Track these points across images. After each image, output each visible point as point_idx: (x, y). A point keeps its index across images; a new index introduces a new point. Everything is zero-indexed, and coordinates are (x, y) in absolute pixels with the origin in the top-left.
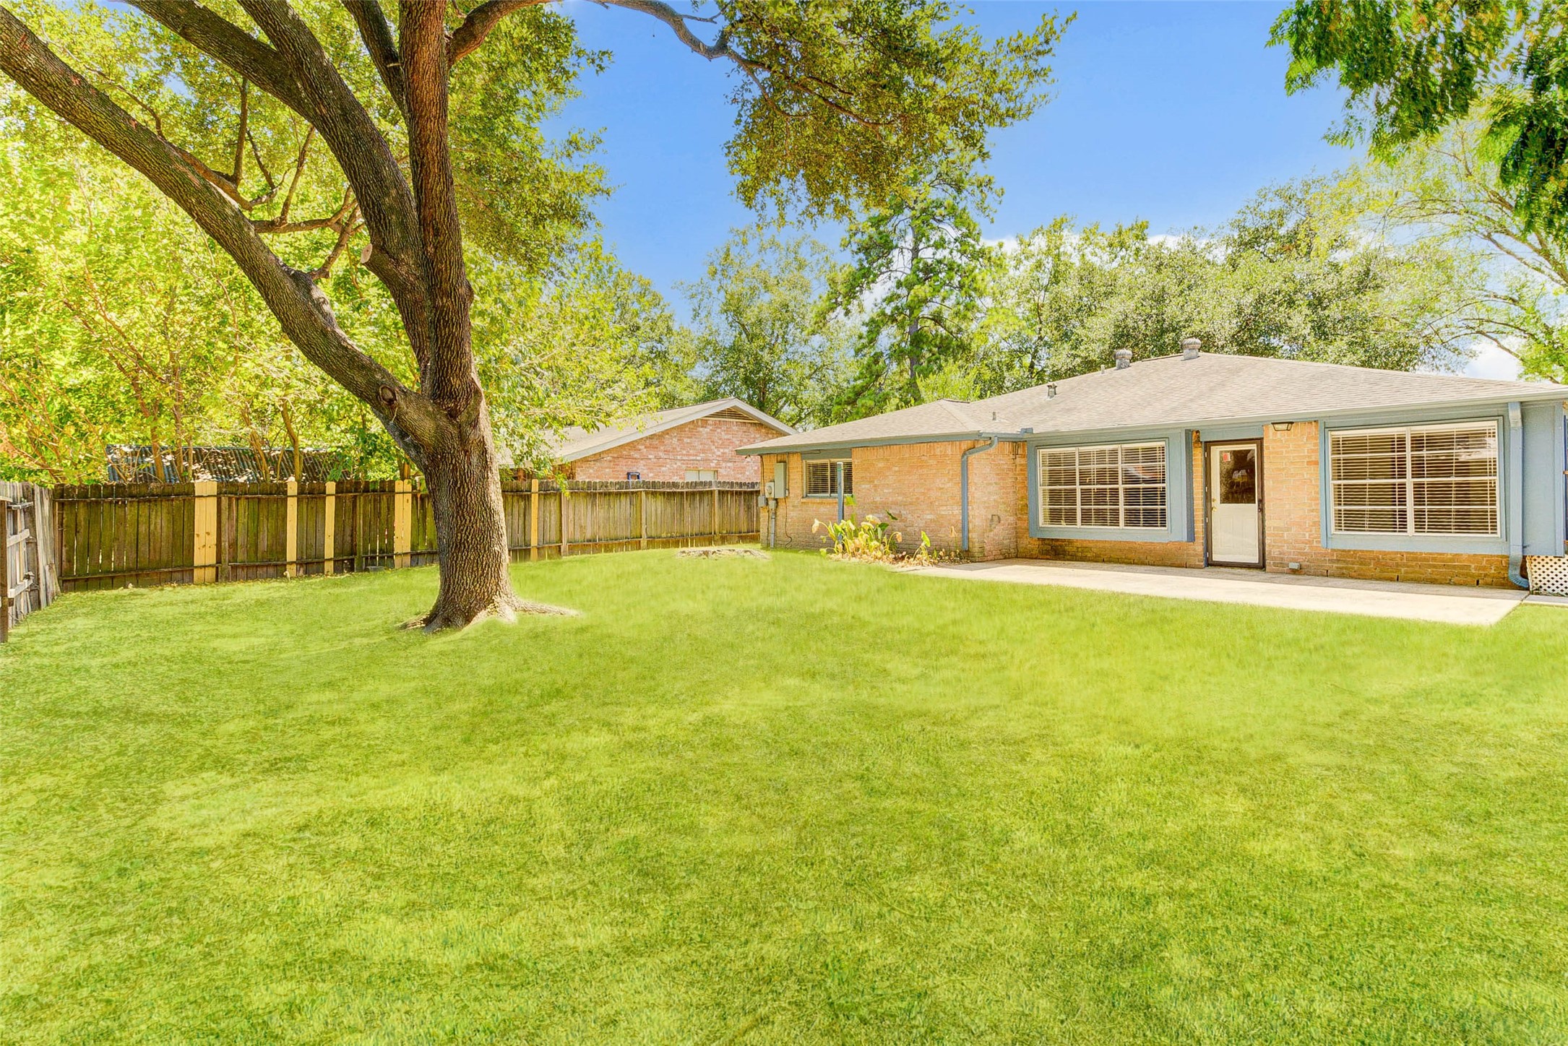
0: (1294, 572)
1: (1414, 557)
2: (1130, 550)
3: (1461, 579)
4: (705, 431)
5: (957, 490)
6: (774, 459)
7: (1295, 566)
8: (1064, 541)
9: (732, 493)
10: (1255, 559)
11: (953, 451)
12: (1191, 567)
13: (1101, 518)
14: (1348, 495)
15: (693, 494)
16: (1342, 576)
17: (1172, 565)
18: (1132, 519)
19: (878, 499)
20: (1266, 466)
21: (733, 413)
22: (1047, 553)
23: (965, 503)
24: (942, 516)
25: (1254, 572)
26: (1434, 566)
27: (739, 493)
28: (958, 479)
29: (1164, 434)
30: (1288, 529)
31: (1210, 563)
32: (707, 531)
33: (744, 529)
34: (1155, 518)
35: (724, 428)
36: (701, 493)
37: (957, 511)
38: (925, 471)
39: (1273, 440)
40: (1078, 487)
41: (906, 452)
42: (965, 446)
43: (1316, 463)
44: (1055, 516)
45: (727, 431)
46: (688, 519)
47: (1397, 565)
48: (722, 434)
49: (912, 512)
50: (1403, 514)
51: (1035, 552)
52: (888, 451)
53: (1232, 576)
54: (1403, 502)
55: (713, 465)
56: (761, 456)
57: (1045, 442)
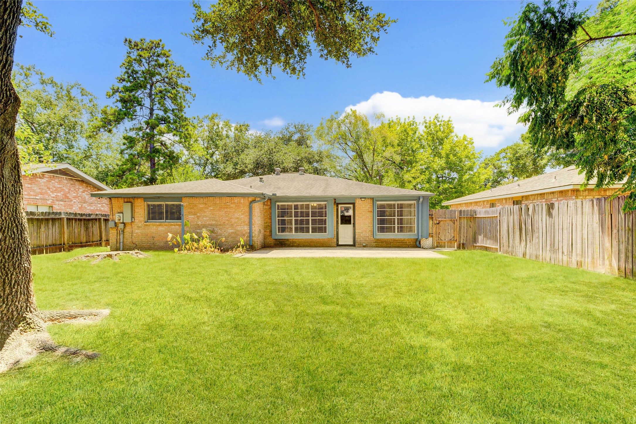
0: (364, 246)
1: (394, 240)
2: (311, 242)
3: (405, 246)
4: (42, 181)
5: (247, 219)
6: (121, 201)
7: (364, 244)
8: (285, 239)
9: (76, 220)
10: (352, 243)
11: (245, 202)
12: (332, 247)
13: (302, 230)
14: (381, 222)
15: (47, 220)
16: (377, 247)
17: (326, 247)
18: (314, 230)
19: (200, 223)
20: (356, 212)
21: (64, 172)
22: (278, 244)
23: (250, 224)
24: (238, 231)
25: (353, 247)
26: (399, 242)
27: (80, 220)
28: (247, 214)
29: (326, 199)
30: (362, 233)
31: (338, 245)
32: (58, 243)
33: (84, 240)
34: (323, 230)
35: (57, 180)
36: (53, 220)
37: (246, 228)
38: (229, 210)
39: (358, 203)
40: (294, 218)
41: (217, 201)
42: (250, 199)
43: (372, 212)
44: (283, 230)
45: (59, 183)
46: (43, 235)
47: (390, 242)
48: (55, 183)
49: (221, 229)
50: (394, 227)
51: (272, 245)
52: (205, 200)
53: (346, 249)
54: (394, 224)
55: (49, 202)
56: (110, 198)
57: (280, 200)
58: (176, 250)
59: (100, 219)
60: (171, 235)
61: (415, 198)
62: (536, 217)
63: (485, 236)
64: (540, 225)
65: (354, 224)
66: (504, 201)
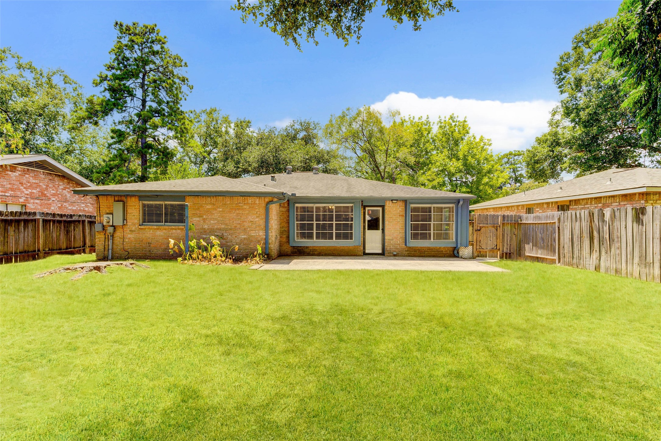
0: (395, 255)
1: (429, 249)
2: (334, 250)
3: (441, 255)
4: (13, 174)
5: (262, 223)
6: (111, 199)
7: (395, 253)
8: (304, 247)
9: (54, 221)
10: (380, 252)
11: (260, 203)
12: (358, 256)
13: (324, 236)
14: (415, 227)
16: (409, 256)
17: (351, 255)
18: (338, 236)
19: (206, 227)
20: (386, 216)
21: (40, 165)
22: (296, 253)
23: (267, 228)
24: (252, 236)
25: (381, 256)
26: (434, 251)
27: (59, 222)
28: (263, 217)
29: (352, 201)
30: (392, 240)
31: (365, 254)
32: (31, 249)
33: (64, 246)
34: (347, 236)
35: (32, 175)
36: (26, 222)
37: (262, 234)
38: (241, 212)
39: (389, 206)
40: (315, 223)
41: (228, 201)
42: (267, 200)
43: (403, 216)
44: (303, 236)
45: (35, 177)
46: (12, 240)
47: (424, 251)
48: (30, 178)
49: (231, 234)
50: (430, 234)
51: (289, 253)
52: (213, 200)
53: (376, 259)
54: (430, 230)
55: (21, 200)
56: (97, 196)
57: (298, 201)
58: (179, 259)
59: (83, 221)
60: (172, 242)
61: (454, 201)
62: (616, 224)
63: (535, 245)
64: (623, 232)
65: (383, 230)
66: (545, 206)
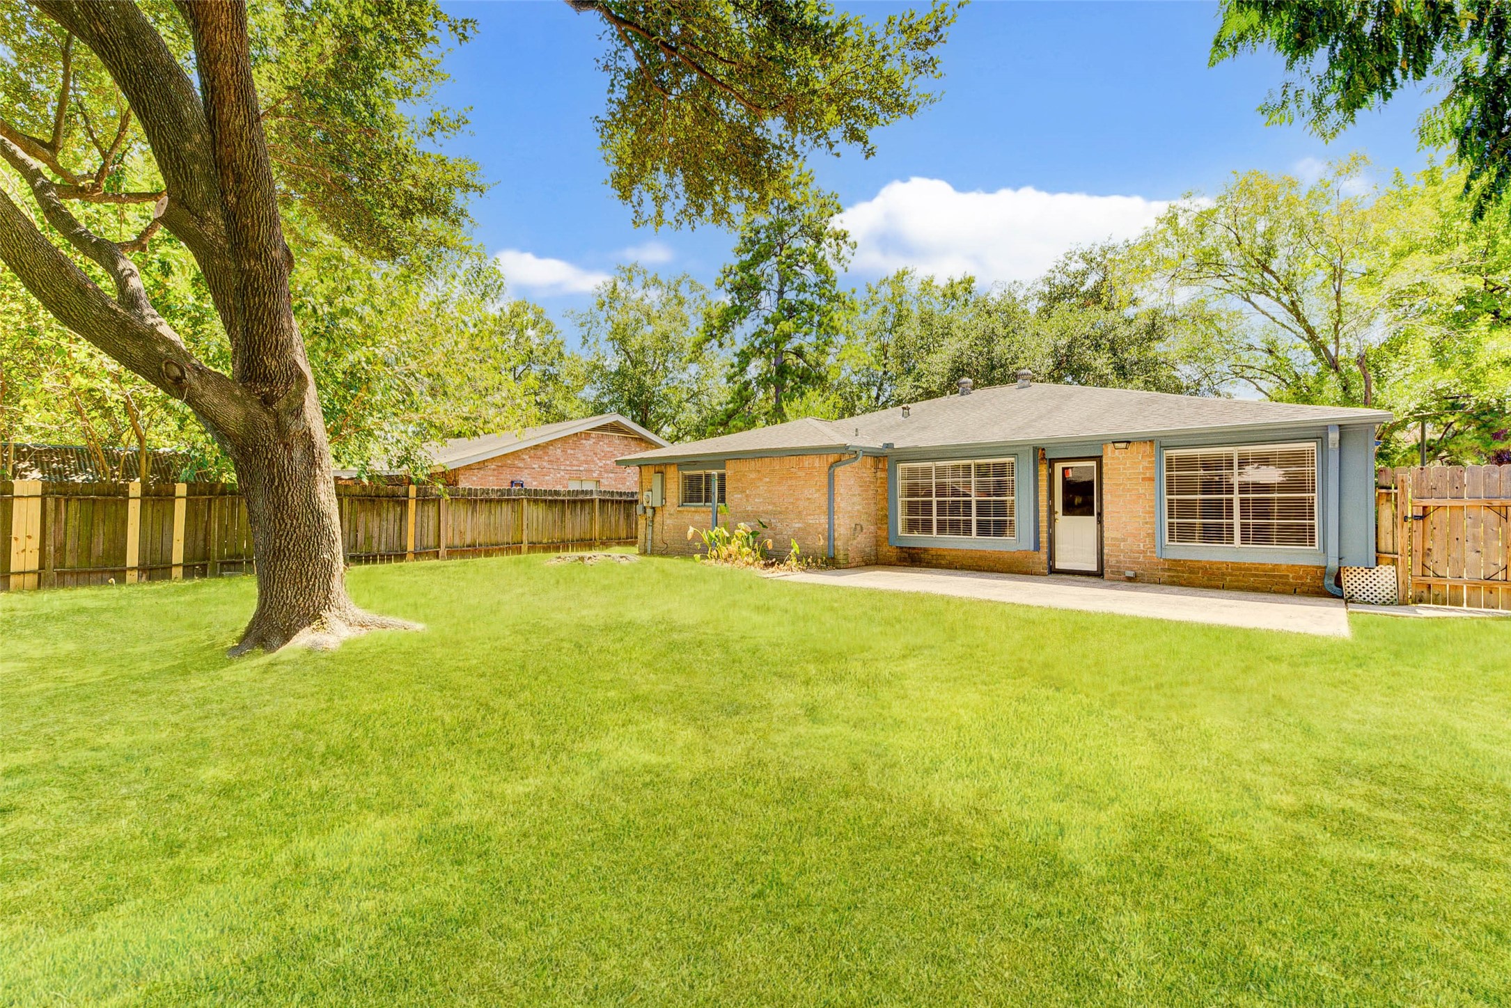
0: (1130, 579)
1: (1238, 568)
2: (981, 558)
3: (1281, 587)
4: (588, 443)
5: (823, 501)
6: (652, 470)
7: (1130, 574)
8: (919, 549)
9: (612, 501)
10: (1093, 567)
11: (820, 464)
12: (1035, 574)
13: (955, 528)
14: (1180, 509)
15: (575, 502)
16: (1173, 584)
17: (1019, 573)
18: (983, 529)
19: (749, 508)
20: (1105, 481)
21: (615, 428)
22: (905, 560)
23: (831, 512)
24: (809, 525)
25: (1094, 579)
26: (1256, 575)
27: (619, 502)
28: (825, 490)
29: (1014, 450)
30: (1124, 540)
31: (1053, 571)
32: (588, 537)
33: (624, 535)
34: (1000, 529)
35: (606, 441)
36: (583, 501)
37: (823, 520)
38: (794, 482)
39: (1112, 457)
40: (934, 500)
41: (776, 464)
42: (831, 459)
43: (1151, 479)
44: (912, 526)
45: (609, 445)
46: (569, 525)
47: (1223, 574)
48: (604, 446)
49: (781, 521)
50: (1230, 526)
51: (894, 559)
52: (759, 463)
53: (1077, 583)
54: (1230, 516)
55: (595, 475)
56: (640, 466)
57: (905, 457)
58: (697, 556)
60: (691, 530)
61: (1313, 433)
